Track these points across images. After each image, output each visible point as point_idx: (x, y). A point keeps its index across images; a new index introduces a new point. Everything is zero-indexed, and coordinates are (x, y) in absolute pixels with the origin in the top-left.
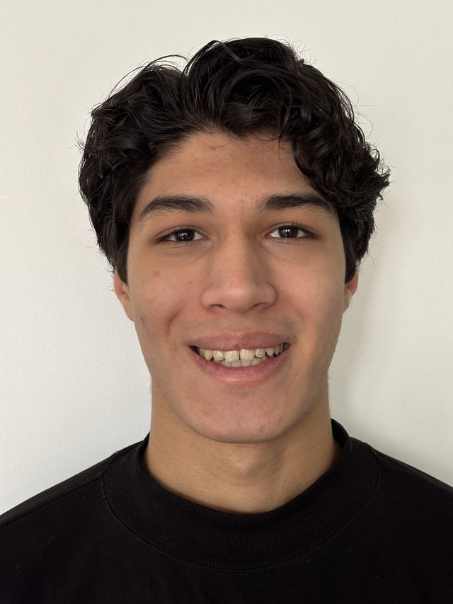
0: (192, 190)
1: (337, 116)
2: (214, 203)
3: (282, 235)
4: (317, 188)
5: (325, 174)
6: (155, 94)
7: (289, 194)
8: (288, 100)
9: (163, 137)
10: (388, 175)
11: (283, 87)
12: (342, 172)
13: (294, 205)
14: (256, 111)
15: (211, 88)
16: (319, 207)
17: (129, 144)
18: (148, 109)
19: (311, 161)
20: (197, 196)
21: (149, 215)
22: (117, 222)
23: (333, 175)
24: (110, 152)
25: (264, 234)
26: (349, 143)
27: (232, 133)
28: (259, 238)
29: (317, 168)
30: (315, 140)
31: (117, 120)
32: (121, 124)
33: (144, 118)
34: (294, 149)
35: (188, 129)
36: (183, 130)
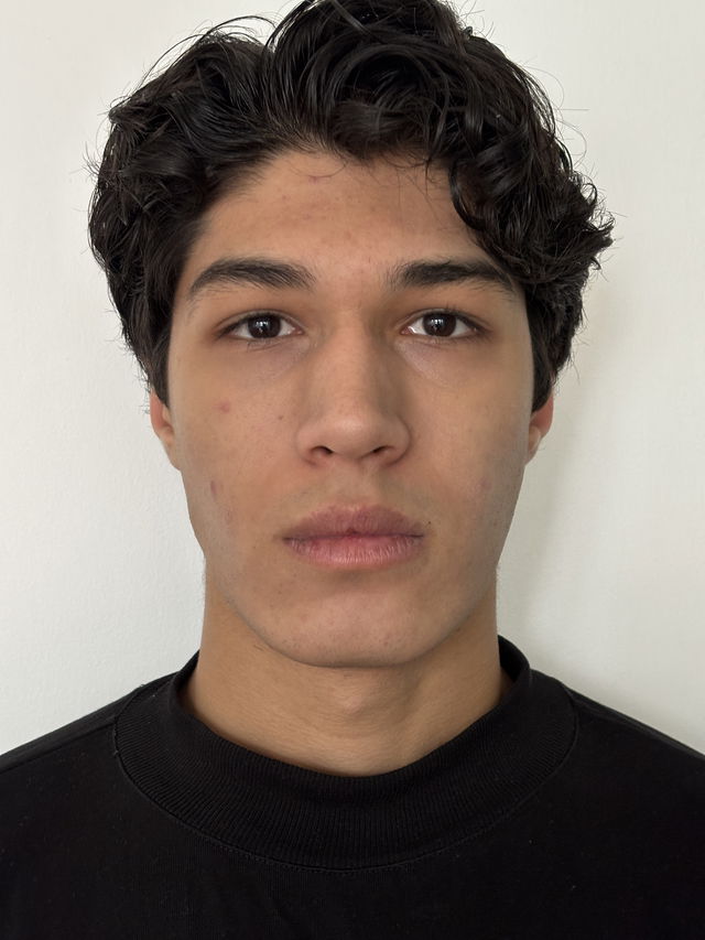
0: (277, 250)
1: (526, 127)
2: (314, 273)
3: (429, 329)
4: (491, 251)
5: (503, 226)
6: (217, 82)
7: (441, 261)
8: (443, 98)
9: (230, 158)
10: (610, 228)
11: (435, 74)
12: (532, 223)
13: (450, 279)
14: (387, 115)
15: (312, 74)
16: (492, 283)
17: (171, 168)
18: (206, 110)
19: (481, 203)
20: (286, 261)
21: (204, 290)
22: (152, 301)
23: (518, 228)
24: (141, 181)
25: (398, 327)
26: (546, 173)
27: (345, 154)
28: (389, 334)
29: (490, 215)
30: (488, 168)
31: (153, 125)
32: (159, 132)
33: (199, 125)
34: (452, 181)
35: (273, 144)
36: (262, 146)
